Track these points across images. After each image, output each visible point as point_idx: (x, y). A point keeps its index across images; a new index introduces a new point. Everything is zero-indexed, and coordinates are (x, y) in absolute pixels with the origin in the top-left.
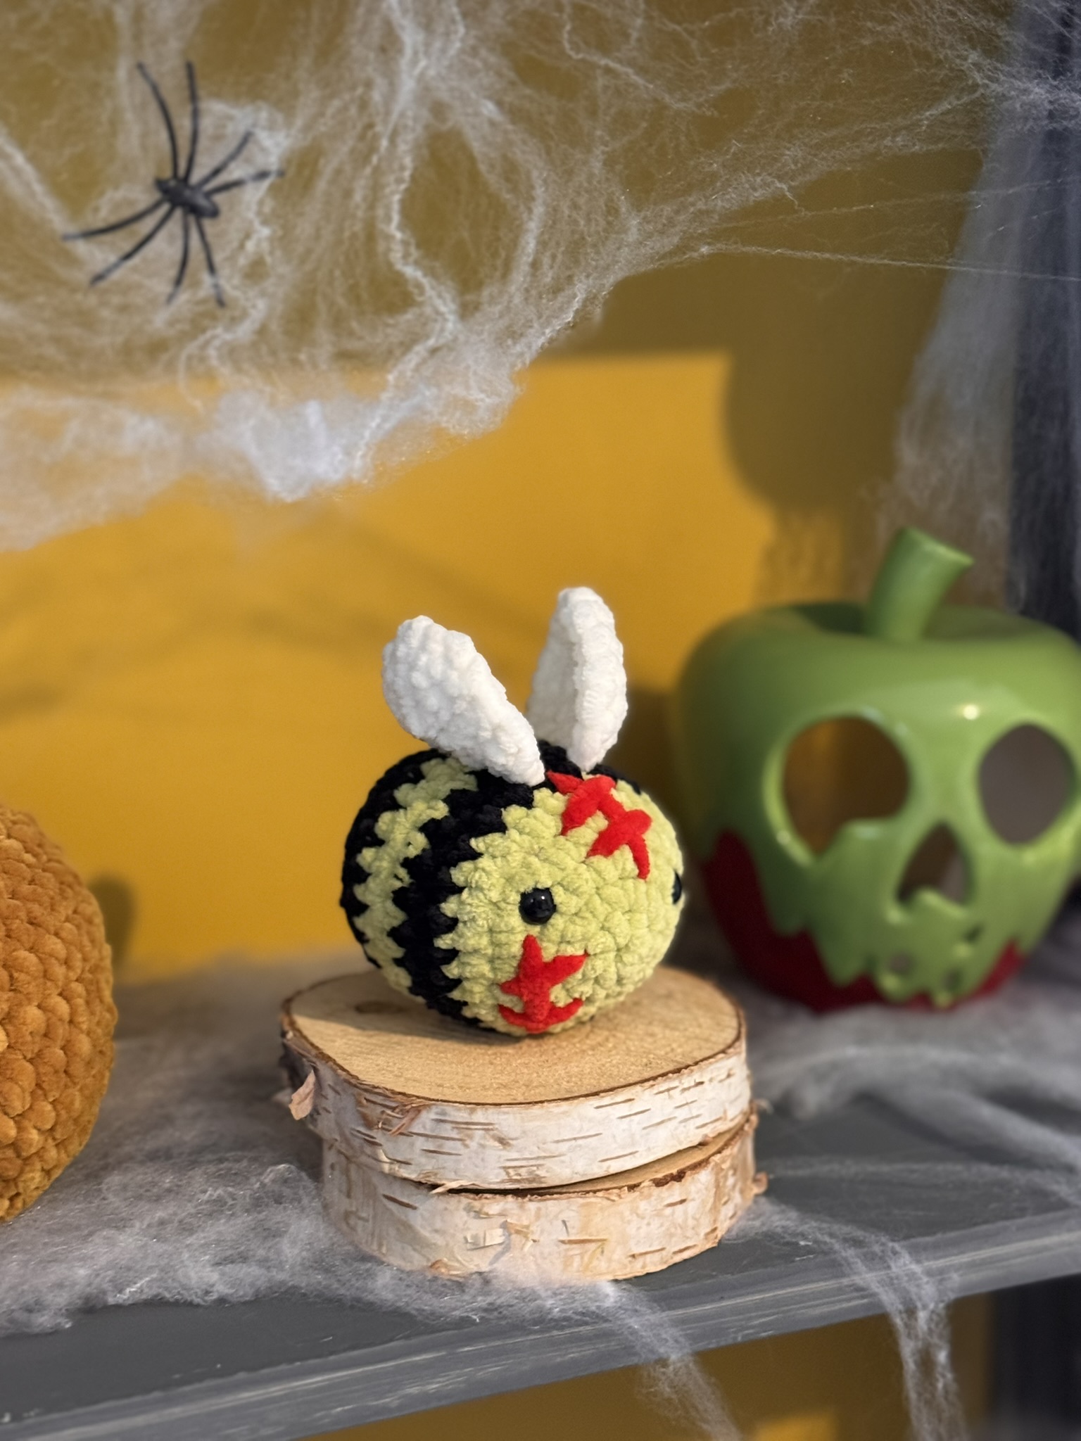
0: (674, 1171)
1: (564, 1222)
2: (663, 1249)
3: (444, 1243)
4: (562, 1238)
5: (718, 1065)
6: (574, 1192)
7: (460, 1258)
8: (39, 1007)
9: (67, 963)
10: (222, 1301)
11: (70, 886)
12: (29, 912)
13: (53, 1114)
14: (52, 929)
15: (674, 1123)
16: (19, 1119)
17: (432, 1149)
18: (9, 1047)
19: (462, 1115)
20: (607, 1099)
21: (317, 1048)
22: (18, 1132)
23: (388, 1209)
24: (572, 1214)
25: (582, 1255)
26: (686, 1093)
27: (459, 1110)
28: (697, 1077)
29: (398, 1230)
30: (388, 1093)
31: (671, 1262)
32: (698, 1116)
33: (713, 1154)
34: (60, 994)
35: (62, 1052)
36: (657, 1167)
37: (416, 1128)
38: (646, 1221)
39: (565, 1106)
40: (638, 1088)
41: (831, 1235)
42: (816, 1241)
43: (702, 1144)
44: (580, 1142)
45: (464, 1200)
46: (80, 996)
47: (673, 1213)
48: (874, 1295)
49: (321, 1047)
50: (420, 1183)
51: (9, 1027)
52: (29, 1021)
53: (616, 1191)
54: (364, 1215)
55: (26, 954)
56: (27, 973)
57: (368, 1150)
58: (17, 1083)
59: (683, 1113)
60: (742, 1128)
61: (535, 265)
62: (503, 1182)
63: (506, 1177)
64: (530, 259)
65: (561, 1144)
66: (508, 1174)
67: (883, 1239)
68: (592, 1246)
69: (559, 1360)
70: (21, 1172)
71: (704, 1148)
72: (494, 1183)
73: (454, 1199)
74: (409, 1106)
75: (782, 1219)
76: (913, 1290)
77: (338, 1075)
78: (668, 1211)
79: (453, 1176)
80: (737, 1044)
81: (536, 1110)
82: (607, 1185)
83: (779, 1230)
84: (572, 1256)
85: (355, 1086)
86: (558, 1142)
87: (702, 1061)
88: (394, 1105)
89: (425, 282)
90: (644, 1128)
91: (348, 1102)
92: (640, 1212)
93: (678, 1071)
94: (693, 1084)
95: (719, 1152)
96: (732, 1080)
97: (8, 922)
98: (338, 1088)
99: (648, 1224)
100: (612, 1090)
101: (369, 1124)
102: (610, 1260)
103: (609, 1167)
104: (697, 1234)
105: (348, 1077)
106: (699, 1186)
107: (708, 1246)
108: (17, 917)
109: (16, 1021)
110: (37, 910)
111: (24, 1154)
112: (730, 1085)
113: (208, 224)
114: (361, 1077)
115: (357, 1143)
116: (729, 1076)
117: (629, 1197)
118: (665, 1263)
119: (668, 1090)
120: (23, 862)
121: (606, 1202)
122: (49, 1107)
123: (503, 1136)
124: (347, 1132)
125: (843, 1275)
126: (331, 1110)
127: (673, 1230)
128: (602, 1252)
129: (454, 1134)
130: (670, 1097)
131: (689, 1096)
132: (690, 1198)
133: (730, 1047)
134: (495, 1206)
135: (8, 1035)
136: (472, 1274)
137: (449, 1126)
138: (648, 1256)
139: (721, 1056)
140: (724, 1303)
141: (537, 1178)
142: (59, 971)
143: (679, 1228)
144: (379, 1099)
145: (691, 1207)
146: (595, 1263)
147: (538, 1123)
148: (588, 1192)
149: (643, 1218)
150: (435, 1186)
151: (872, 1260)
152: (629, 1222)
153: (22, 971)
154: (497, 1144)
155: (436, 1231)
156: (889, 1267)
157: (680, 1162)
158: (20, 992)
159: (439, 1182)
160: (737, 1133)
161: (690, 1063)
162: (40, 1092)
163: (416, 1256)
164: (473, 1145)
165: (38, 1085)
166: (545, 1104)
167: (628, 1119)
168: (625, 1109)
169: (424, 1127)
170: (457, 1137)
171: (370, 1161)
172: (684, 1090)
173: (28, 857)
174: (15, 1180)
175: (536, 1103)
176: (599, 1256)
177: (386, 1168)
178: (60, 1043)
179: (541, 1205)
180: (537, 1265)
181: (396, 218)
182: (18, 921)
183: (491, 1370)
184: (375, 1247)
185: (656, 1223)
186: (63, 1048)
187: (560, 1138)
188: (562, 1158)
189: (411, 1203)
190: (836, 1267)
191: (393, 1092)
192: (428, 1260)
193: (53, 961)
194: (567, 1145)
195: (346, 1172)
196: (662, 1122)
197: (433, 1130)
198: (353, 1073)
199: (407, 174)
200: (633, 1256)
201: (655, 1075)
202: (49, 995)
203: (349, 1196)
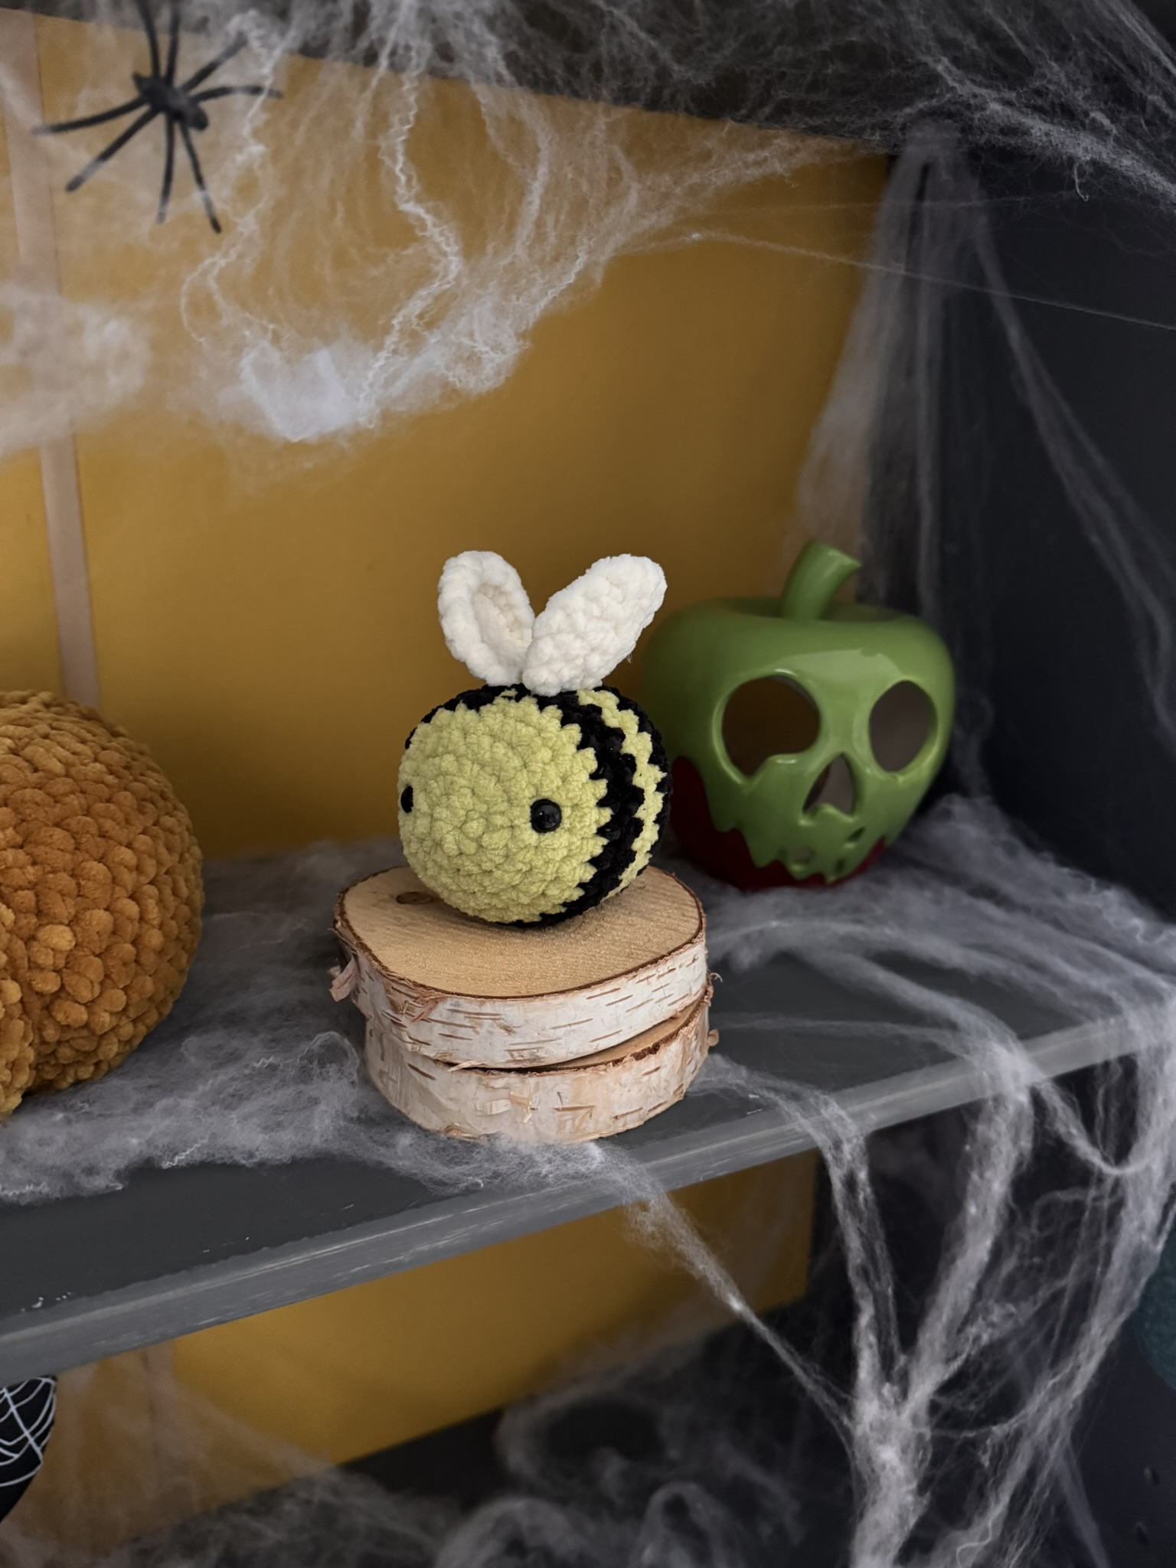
0: (650, 1045)
1: (559, 1093)
2: (641, 1109)
3: (457, 1110)
4: (557, 1107)
5: (687, 953)
6: (568, 1068)
7: (470, 1122)
8: (107, 909)
9: (139, 869)
10: (262, 1164)
11: (152, 802)
12: (100, 828)
13: (125, 997)
14: (125, 842)
15: (654, 1001)
16: (89, 1005)
17: (448, 1033)
18: (76, 945)
19: (471, 1006)
20: (597, 990)
21: (358, 938)
22: (89, 1017)
23: (412, 1076)
24: (566, 1087)
25: (573, 1120)
26: (661, 979)
27: (471, 1002)
28: (670, 964)
29: (420, 1094)
30: (411, 985)
31: (647, 1118)
32: (669, 996)
33: (682, 1027)
34: (132, 897)
35: (129, 947)
36: (636, 1041)
37: (434, 1016)
38: (627, 1089)
39: (561, 998)
40: (623, 979)
41: (776, 1091)
42: (762, 1097)
43: (673, 1018)
44: (573, 1027)
45: (474, 1076)
46: (151, 897)
47: (649, 1080)
48: (808, 1135)
49: (362, 936)
50: (436, 1061)
51: (78, 929)
52: (94, 923)
53: (603, 1067)
54: (394, 1077)
55: (95, 863)
56: (94, 881)
57: (394, 1030)
58: (85, 976)
59: (659, 994)
60: (701, 1001)
61: (539, 224)
62: (508, 1062)
63: (511, 1059)
64: (534, 218)
65: (558, 1030)
66: (512, 1055)
67: (817, 1093)
68: (583, 1112)
69: (552, 1210)
70: (97, 1048)
71: (674, 1021)
72: (501, 1063)
73: (467, 1074)
74: (428, 995)
75: (735, 1077)
76: (840, 1130)
77: (372, 965)
78: (646, 1078)
79: (465, 1057)
80: (700, 934)
81: (537, 1002)
82: (596, 1060)
83: (734, 1088)
84: (565, 1121)
85: (384, 976)
86: (555, 1028)
87: (674, 951)
88: (416, 995)
89: (429, 219)
90: (628, 1011)
91: (379, 988)
92: (623, 1082)
93: (654, 961)
94: (667, 970)
95: (686, 1024)
96: (696, 963)
97: (78, 837)
98: (372, 975)
99: (629, 1091)
100: (601, 982)
101: (395, 1007)
102: (597, 1122)
103: (598, 1046)
104: (668, 1093)
105: (379, 968)
106: (670, 1054)
107: (676, 1100)
108: (88, 832)
109: (83, 924)
110: (108, 824)
111: (99, 1033)
112: (695, 967)
113: (193, 133)
114: (391, 968)
115: (387, 1022)
116: (694, 960)
117: (613, 1070)
118: (640, 1120)
119: (647, 978)
120: (103, 782)
121: (594, 1076)
122: (121, 993)
123: (507, 1024)
124: (379, 1013)
125: (784, 1123)
126: (367, 991)
127: (649, 1093)
128: (591, 1116)
129: (466, 1022)
130: (649, 984)
131: (663, 981)
132: (663, 1065)
133: (695, 937)
134: (500, 1082)
135: (75, 935)
136: (480, 1137)
137: (462, 1016)
138: (628, 1117)
139: (689, 945)
140: (691, 1153)
141: (538, 1058)
142: (128, 878)
143: (654, 1091)
144: (402, 989)
145: (663, 1072)
146: (584, 1125)
147: (538, 1013)
148: (579, 1068)
149: (625, 1086)
150: (451, 1065)
151: (807, 1110)
152: (613, 1091)
153: (89, 880)
154: (503, 1031)
155: (451, 1099)
156: (819, 1114)
157: (655, 1035)
158: (87, 898)
159: (454, 1061)
160: (698, 1004)
161: (665, 953)
162: (108, 981)
163: (434, 1117)
164: (482, 1031)
165: (107, 976)
166: (545, 997)
167: (614, 1005)
168: (612, 997)
169: (441, 1015)
170: (469, 1025)
171: (396, 1039)
172: (660, 976)
173: (110, 779)
174: (95, 1051)
175: (537, 996)
176: (588, 1118)
177: (409, 1046)
178: (128, 938)
179: (541, 1079)
180: (535, 1128)
181: (401, 158)
182: (88, 835)
183: (492, 1225)
184: (403, 1104)
185: (636, 1088)
186: (134, 943)
187: (557, 1025)
188: (559, 1041)
189: (430, 1074)
190: (778, 1118)
191: (415, 983)
192: (445, 1121)
193: (125, 870)
194: (564, 1029)
195: (380, 1040)
196: (642, 1004)
197: (448, 1019)
198: (385, 964)
199: (412, 113)
200: (616, 1117)
201: (636, 965)
202: (118, 898)
203: (382, 1059)
